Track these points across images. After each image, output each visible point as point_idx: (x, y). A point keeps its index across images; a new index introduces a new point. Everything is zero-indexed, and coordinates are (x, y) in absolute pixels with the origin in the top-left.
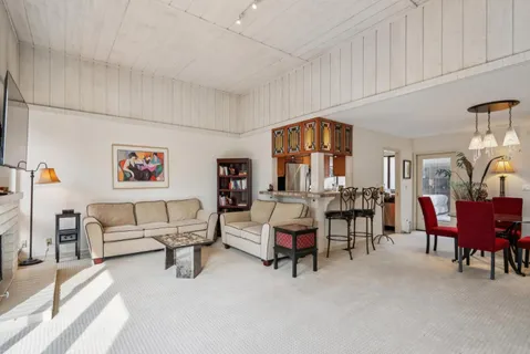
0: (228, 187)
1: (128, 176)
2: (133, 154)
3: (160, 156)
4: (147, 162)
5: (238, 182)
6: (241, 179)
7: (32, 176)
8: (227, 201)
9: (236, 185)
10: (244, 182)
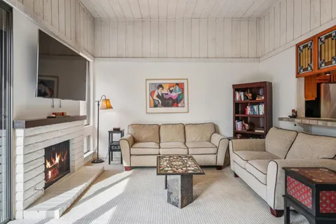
0: (244, 112)
1: (157, 103)
2: (160, 86)
3: (181, 86)
4: (171, 92)
5: (255, 107)
6: (258, 103)
7: (99, 105)
8: (243, 126)
9: (253, 110)
10: (262, 107)
